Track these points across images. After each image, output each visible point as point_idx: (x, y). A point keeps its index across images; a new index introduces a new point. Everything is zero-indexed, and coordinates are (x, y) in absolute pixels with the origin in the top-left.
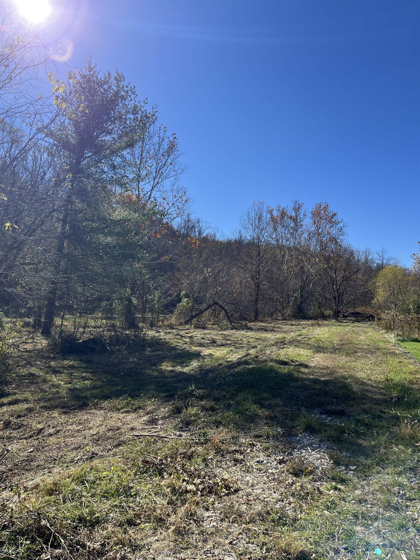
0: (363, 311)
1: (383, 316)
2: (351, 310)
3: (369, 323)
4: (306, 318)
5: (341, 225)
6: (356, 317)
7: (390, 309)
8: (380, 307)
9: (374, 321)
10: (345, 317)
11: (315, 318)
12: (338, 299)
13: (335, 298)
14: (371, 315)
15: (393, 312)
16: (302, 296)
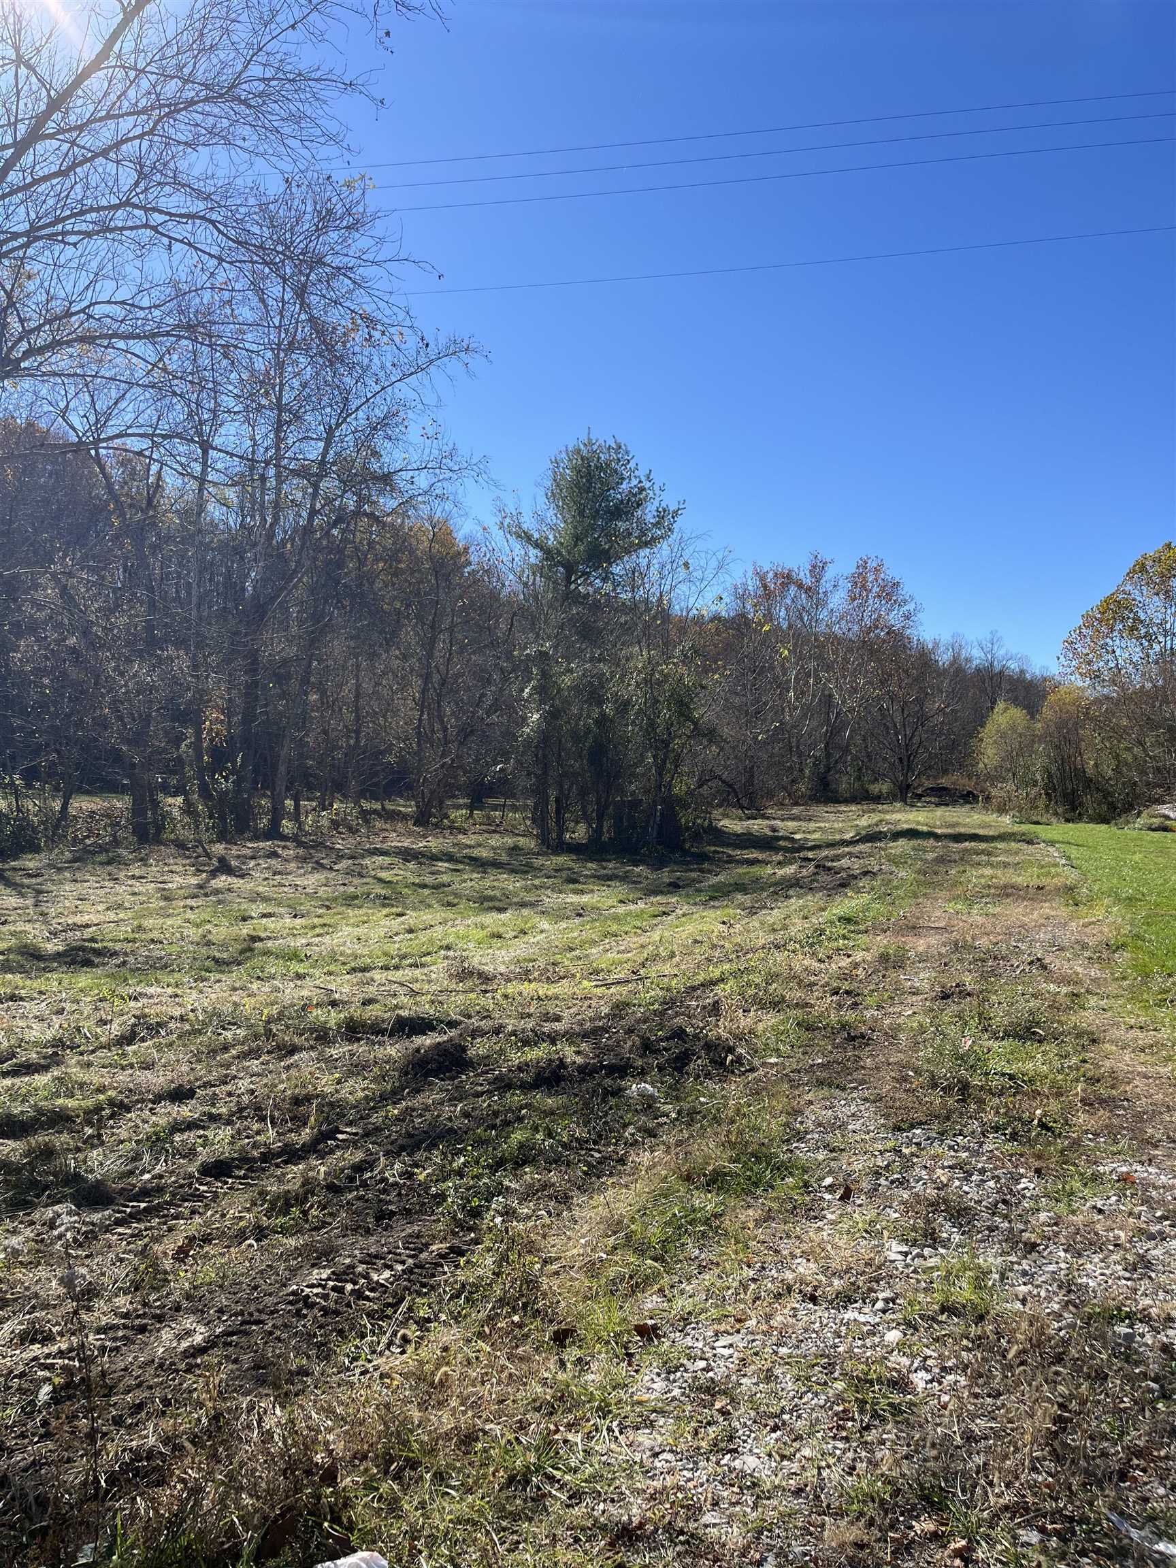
0: (953, 783)
1: (994, 792)
2: (928, 784)
3: (968, 806)
4: (837, 800)
5: (911, 607)
6: (940, 797)
7: (1004, 780)
8: (989, 777)
9: (978, 802)
10: (919, 797)
11: (853, 799)
12: (907, 762)
13: (900, 759)
14: (969, 793)
15: (1011, 786)
16: (828, 755)
